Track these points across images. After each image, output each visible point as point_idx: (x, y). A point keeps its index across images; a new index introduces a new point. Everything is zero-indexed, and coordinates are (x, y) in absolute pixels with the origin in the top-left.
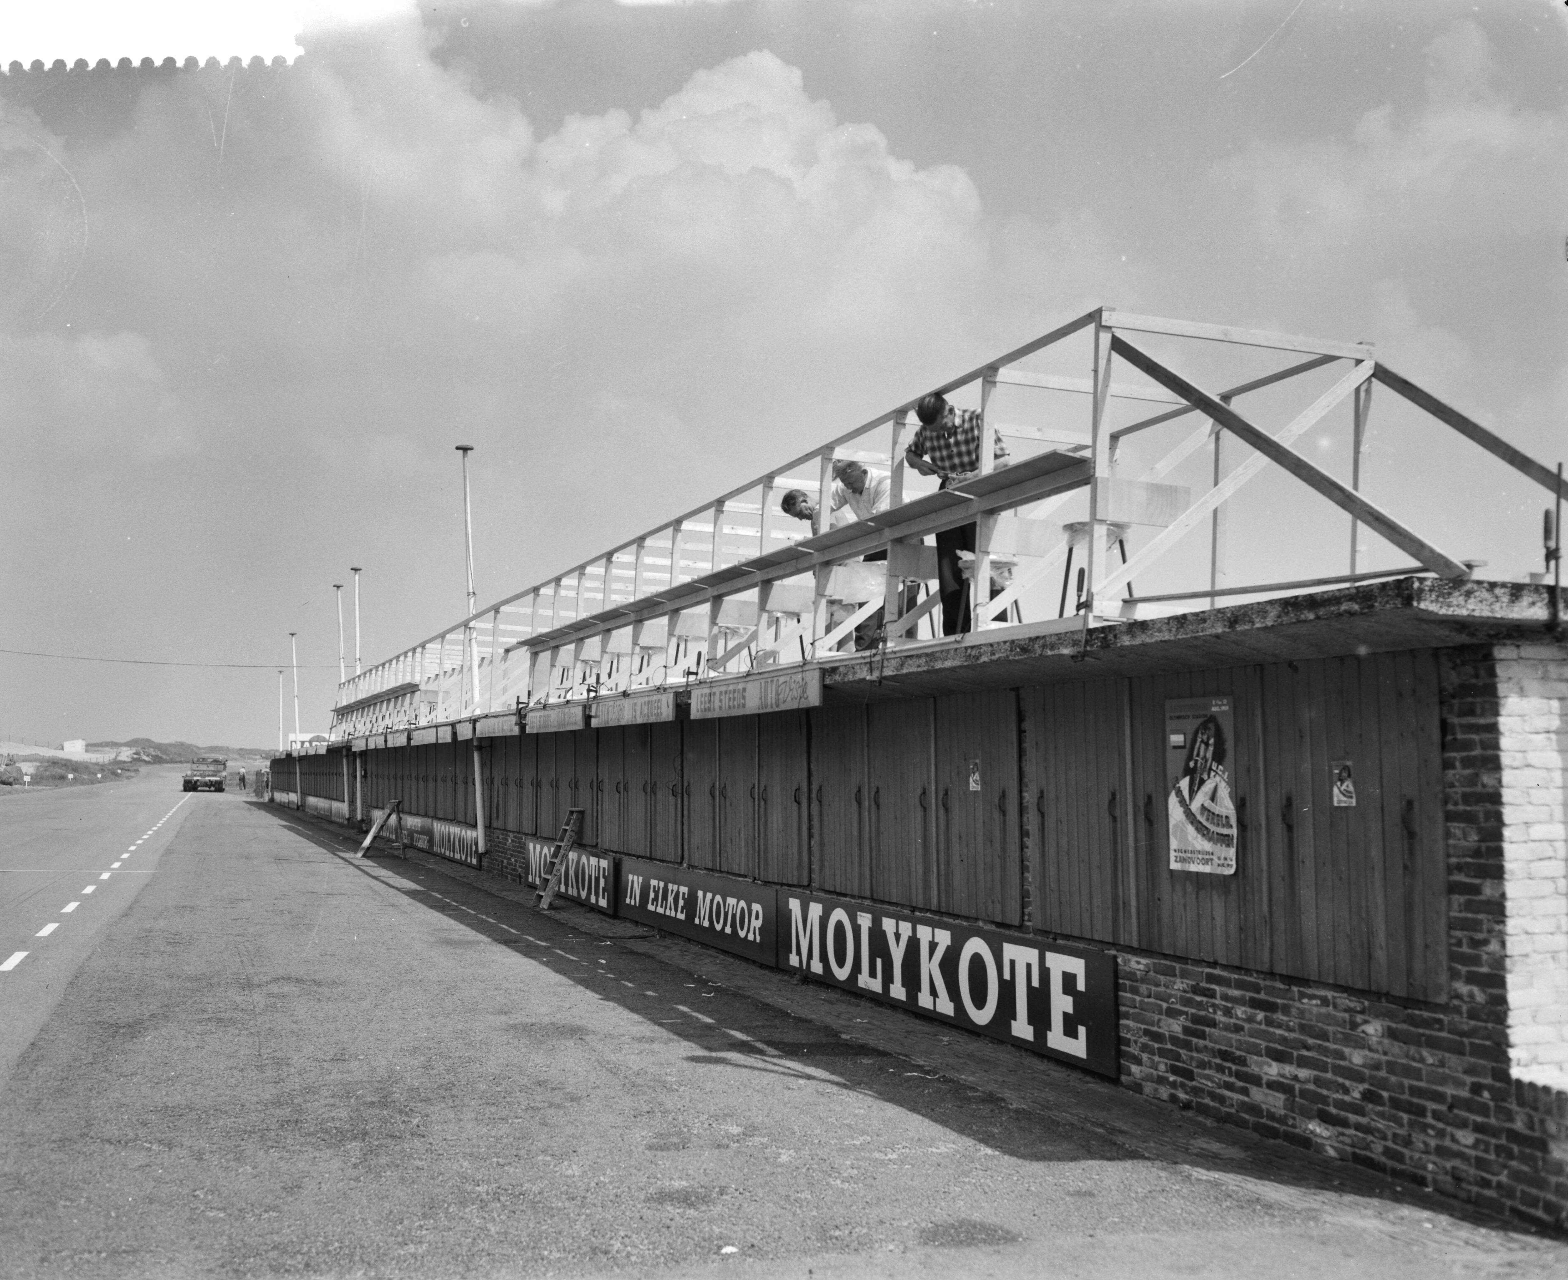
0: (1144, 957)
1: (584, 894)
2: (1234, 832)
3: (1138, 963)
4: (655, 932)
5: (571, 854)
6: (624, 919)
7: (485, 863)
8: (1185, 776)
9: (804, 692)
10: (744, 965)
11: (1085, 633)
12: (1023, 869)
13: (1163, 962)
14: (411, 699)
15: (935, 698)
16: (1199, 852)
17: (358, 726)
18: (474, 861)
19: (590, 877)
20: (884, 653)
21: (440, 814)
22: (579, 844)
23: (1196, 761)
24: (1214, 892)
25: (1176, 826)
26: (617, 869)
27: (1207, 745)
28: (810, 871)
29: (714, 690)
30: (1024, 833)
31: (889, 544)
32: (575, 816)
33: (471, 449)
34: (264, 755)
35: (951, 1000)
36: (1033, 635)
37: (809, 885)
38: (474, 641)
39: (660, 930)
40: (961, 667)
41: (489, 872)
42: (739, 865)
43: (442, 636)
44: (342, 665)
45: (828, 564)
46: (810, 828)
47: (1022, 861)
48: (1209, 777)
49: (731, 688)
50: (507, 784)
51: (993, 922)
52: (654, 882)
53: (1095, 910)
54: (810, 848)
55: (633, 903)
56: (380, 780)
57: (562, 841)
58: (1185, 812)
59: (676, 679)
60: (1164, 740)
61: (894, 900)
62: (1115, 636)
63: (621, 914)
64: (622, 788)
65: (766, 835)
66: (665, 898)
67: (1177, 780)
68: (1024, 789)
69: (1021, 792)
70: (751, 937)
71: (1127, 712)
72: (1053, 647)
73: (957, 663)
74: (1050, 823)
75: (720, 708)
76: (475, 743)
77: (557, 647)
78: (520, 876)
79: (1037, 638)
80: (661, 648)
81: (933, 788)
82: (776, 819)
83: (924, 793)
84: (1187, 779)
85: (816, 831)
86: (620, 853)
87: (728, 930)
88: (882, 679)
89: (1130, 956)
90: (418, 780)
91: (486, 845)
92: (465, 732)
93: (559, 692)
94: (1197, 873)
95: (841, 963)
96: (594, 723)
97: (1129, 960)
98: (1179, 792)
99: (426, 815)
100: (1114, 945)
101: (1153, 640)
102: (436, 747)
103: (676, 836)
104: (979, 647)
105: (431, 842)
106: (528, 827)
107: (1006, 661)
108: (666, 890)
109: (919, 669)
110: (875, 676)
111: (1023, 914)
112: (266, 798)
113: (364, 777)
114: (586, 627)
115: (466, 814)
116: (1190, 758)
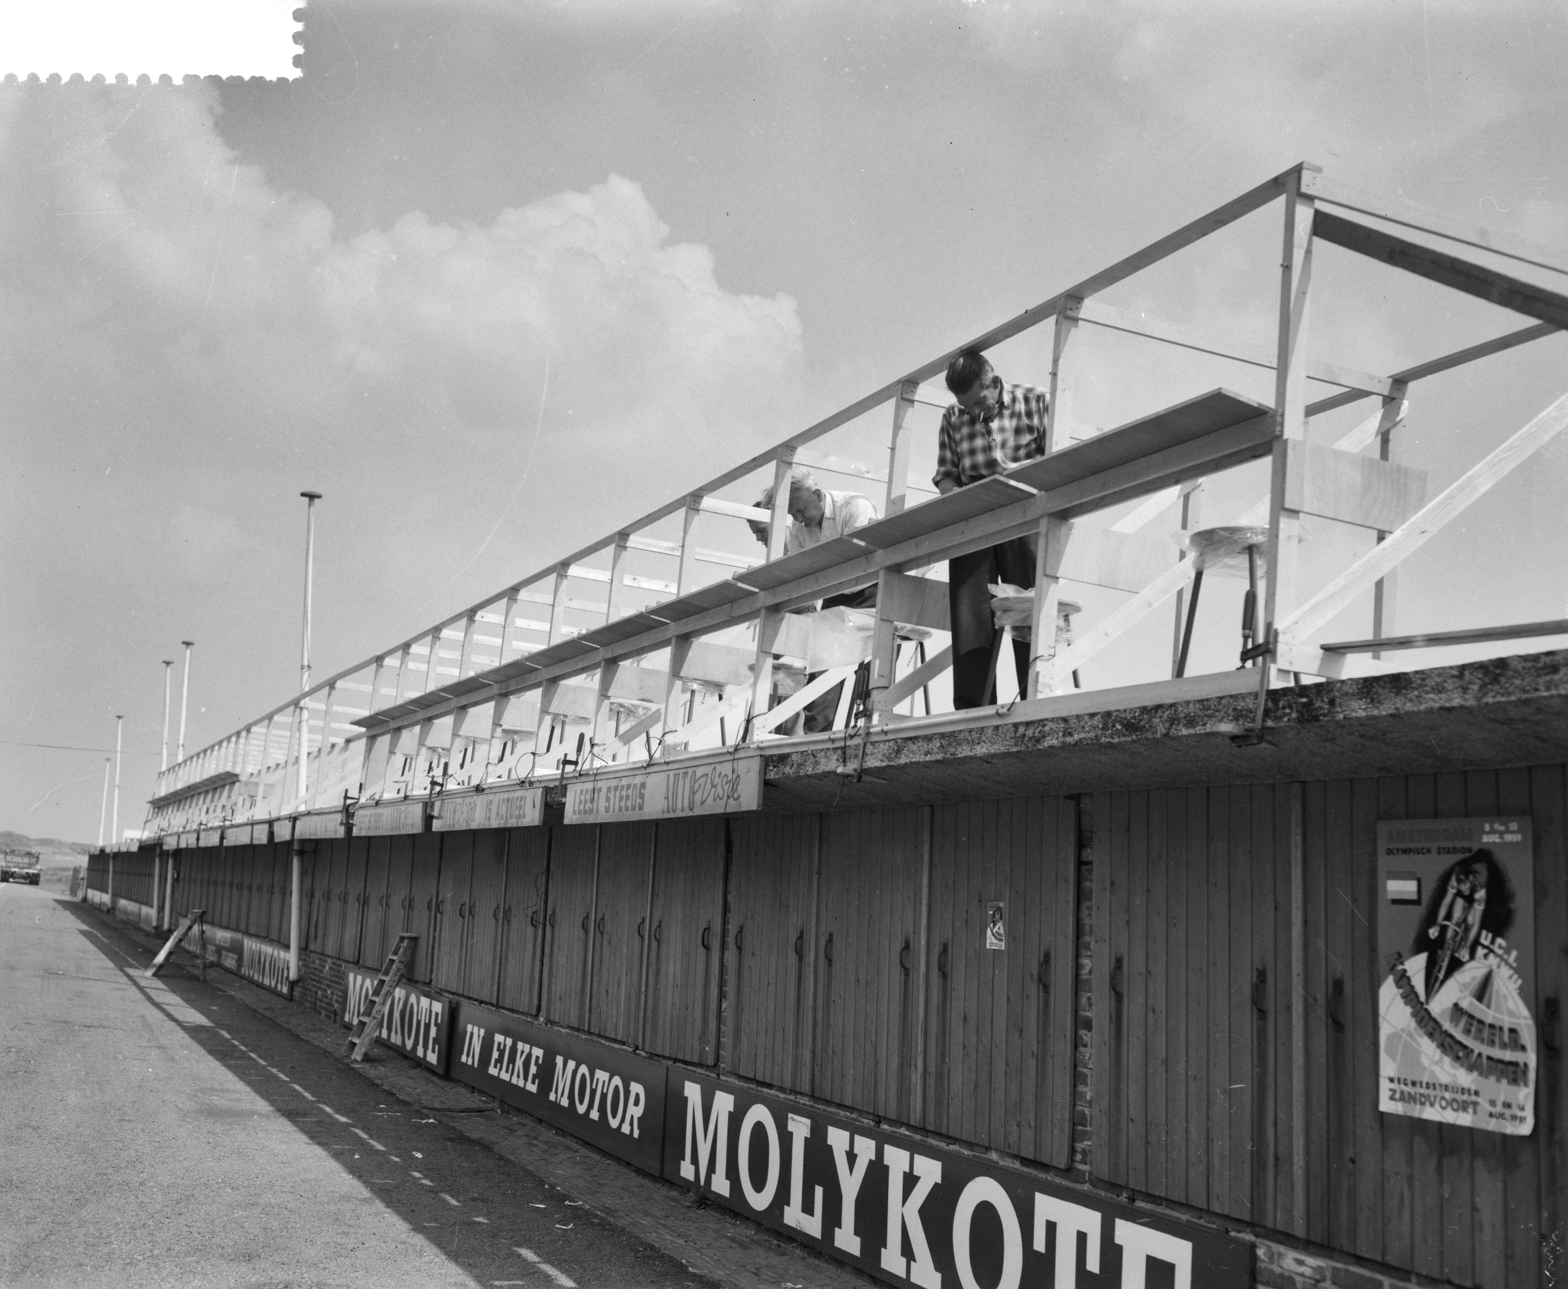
0: (1313, 1254)
1: (409, 1044)
2: (1531, 1058)
3: (1300, 1263)
4: (496, 1104)
5: (397, 990)
6: (457, 1081)
7: (297, 993)
8: (1417, 951)
9: (734, 790)
10: (614, 1167)
11: (1263, 697)
12: (1077, 1078)
13: (1352, 1268)
14: (230, 792)
15: (932, 806)
16: (1446, 1088)
17: (173, 822)
18: (285, 990)
19: (419, 1022)
20: (868, 734)
21: (253, 929)
22: (409, 978)
23: (1444, 929)
24: (1479, 1164)
25: (1392, 1037)
26: (453, 1014)
27: (1470, 900)
28: (718, 1046)
29: (599, 785)
30: (1081, 1023)
31: (882, 574)
32: (406, 942)
33: (319, 497)
34: (81, 849)
35: (937, 1269)
36: (1149, 702)
37: (716, 1065)
38: (304, 724)
39: (502, 1102)
40: (1005, 755)
41: (300, 1004)
42: (616, 1027)
43: (270, 717)
44: (165, 752)
45: (776, 609)
46: (722, 984)
47: (1075, 1066)
48: (1472, 956)
49: (624, 782)
50: (329, 898)
51: (1015, 1157)
52: (499, 1038)
53: (1216, 1161)
54: (720, 1011)
55: (470, 1062)
56: (192, 885)
57: (386, 973)
58: (1414, 1015)
59: (547, 770)
60: (1373, 889)
61: (848, 1102)
62: (1332, 702)
63: (454, 1074)
64: (468, 912)
65: (656, 989)
66: (512, 1060)
67: (1400, 958)
68: (1084, 952)
69: (1077, 956)
70: (626, 1129)
71: (1296, 839)
72: (1191, 722)
73: (998, 748)
74: (1134, 1009)
75: (607, 810)
76: (296, 847)
77: (399, 729)
78: (335, 1013)
79: (1158, 707)
80: (531, 733)
81: (923, 942)
82: (672, 968)
83: (907, 947)
84: (1422, 958)
85: (730, 989)
86: (458, 995)
87: (594, 1115)
88: (862, 773)
89: (1282, 1249)
90: (231, 887)
91: (299, 969)
92: (283, 833)
93: (398, 786)
94: (1440, 1125)
95: (759, 1184)
96: (437, 826)
97: (1280, 1255)
98: (1403, 980)
99: (237, 930)
100: (1250, 1226)
101: (1423, 707)
102: (251, 849)
103: (532, 978)
104: (1042, 722)
105: (240, 960)
106: (349, 952)
107: (1096, 746)
108: (514, 1049)
109: (928, 758)
110: (851, 767)
111: (1073, 1151)
112: (80, 895)
113: (176, 880)
114: (437, 703)
115: (280, 932)
116: (1430, 919)
